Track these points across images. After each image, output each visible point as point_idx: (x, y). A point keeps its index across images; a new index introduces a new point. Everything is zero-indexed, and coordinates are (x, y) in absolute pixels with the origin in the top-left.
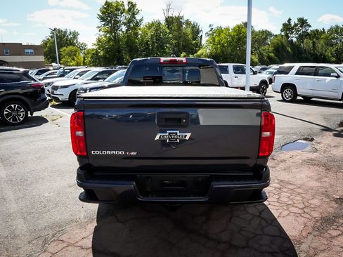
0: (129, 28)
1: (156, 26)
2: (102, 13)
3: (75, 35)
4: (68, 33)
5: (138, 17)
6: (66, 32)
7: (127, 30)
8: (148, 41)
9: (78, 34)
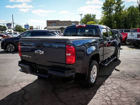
0: (117, 11)
1: (131, 9)
2: (104, 6)
3: (94, 16)
4: (92, 15)
5: (122, 5)
6: (91, 15)
7: (116, 12)
8: (126, 17)
9: (95, 16)
